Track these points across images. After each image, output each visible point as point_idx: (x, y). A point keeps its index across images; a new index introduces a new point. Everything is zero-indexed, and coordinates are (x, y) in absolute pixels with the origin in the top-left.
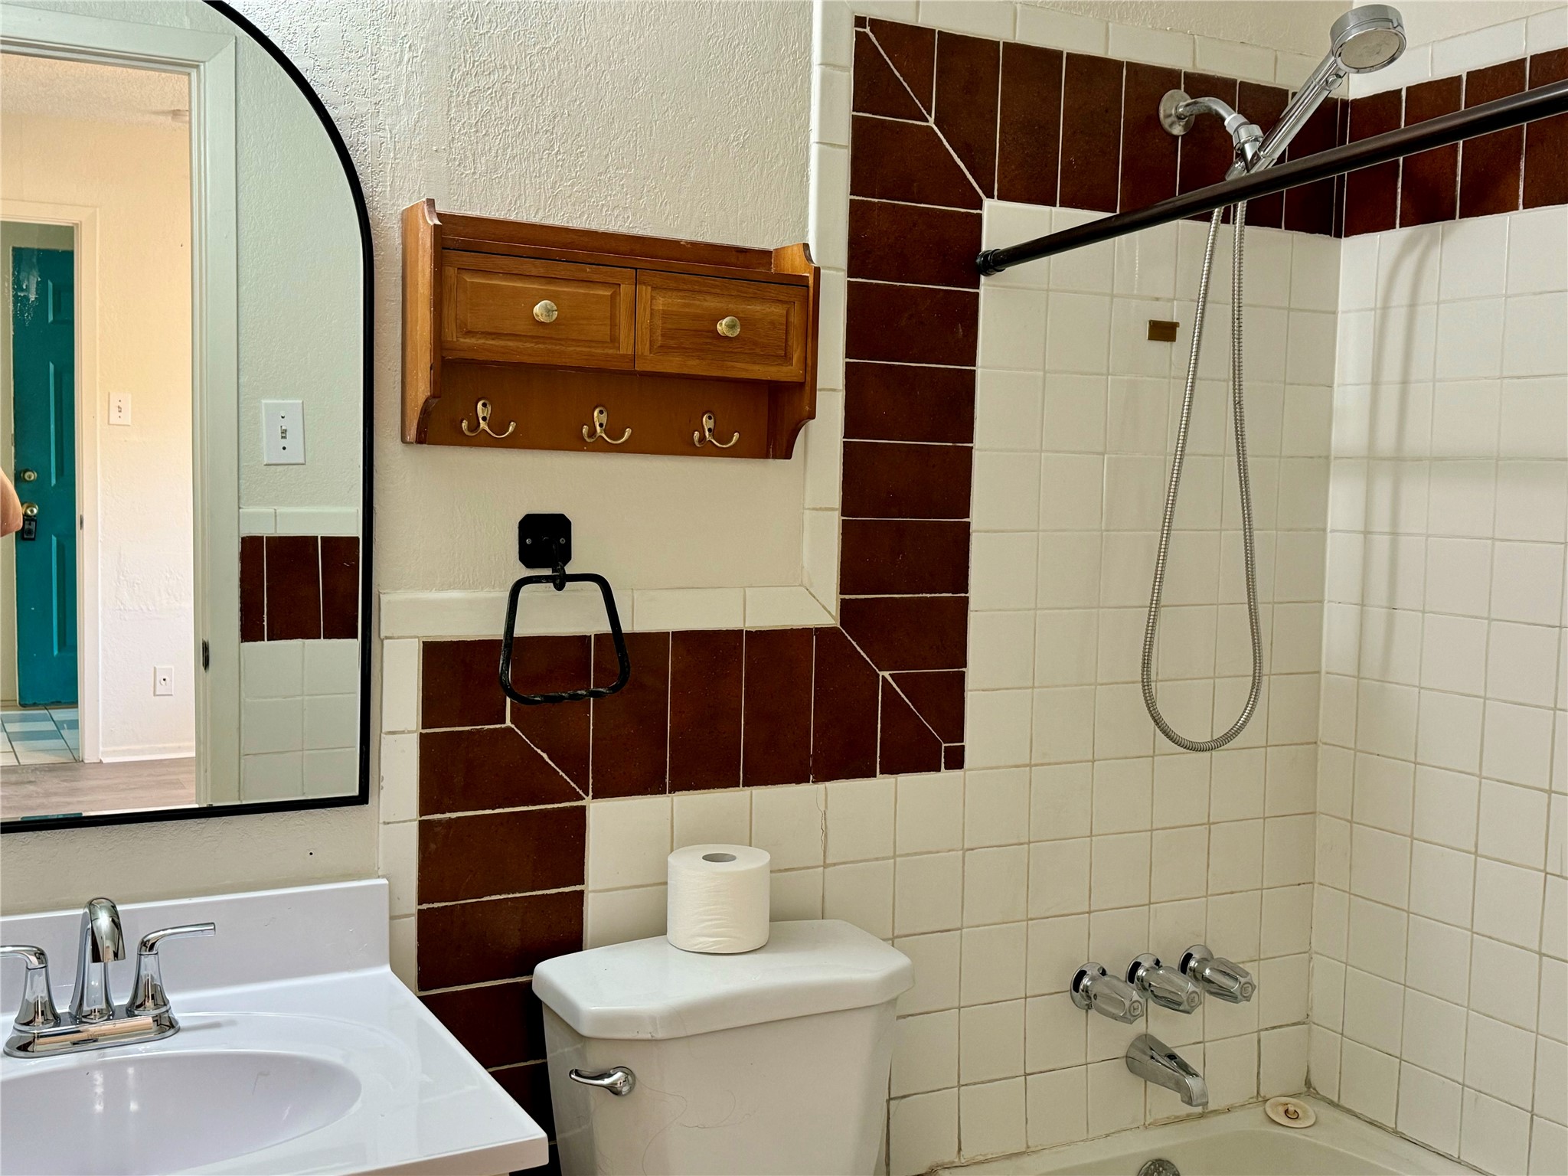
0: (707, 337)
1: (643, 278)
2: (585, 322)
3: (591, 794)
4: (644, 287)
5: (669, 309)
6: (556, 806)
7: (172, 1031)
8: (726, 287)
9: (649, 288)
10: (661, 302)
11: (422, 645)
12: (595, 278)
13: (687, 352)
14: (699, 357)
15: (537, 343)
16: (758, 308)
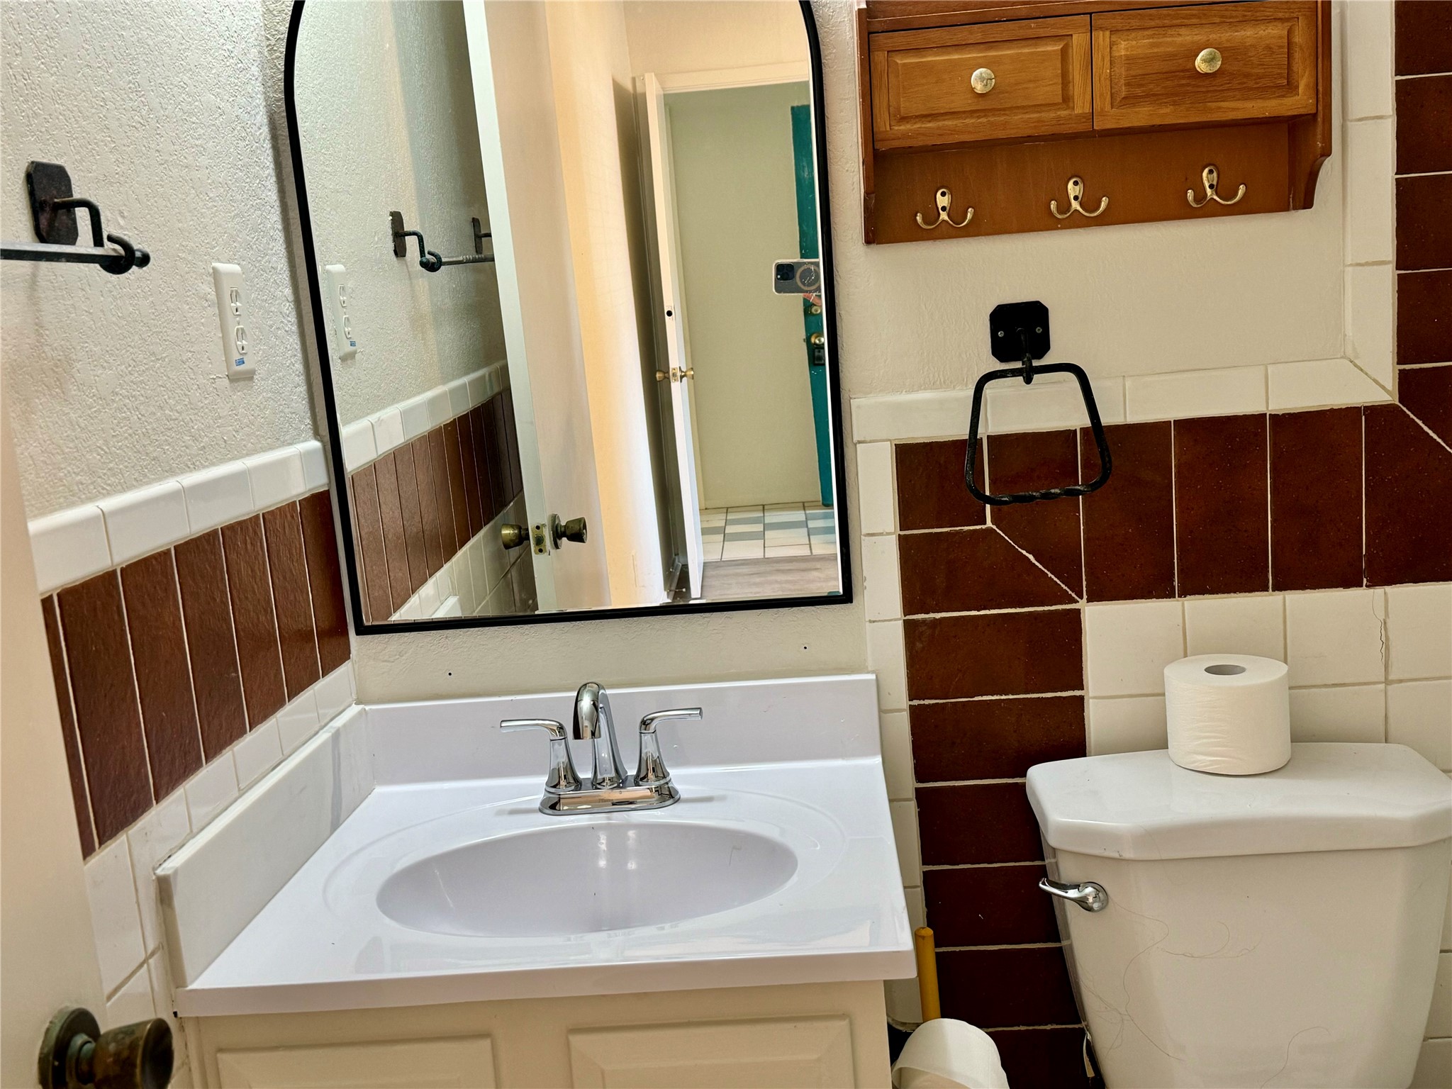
0: (1183, 78)
1: (1100, 22)
2: (1031, 85)
3: (1085, 596)
4: (1101, 32)
5: (1135, 52)
6: (1046, 608)
7: (671, 801)
8: (1205, 15)
9: (1108, 33)
10: (1123, 47)
11: (894, 447)
12: (1042, 32)
13: (1158, 100)
14: (1175, 103)
15: (979, 117)
16: (1249, 33)
